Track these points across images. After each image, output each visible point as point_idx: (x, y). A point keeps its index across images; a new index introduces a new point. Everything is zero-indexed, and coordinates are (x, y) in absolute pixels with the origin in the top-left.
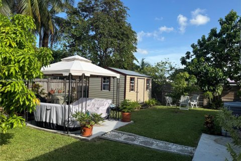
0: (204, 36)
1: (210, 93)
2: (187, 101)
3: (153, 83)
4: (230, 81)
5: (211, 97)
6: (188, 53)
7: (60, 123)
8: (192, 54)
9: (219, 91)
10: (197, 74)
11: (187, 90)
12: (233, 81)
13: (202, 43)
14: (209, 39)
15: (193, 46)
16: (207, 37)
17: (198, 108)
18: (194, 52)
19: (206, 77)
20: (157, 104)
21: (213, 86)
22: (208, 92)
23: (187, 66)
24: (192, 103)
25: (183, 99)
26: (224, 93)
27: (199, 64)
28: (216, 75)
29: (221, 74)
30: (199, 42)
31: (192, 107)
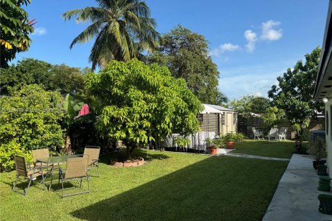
0: (290, 69)
1: (298, 126)
2: (275, 134)
3: (239, 117)
4: (318, 113)
5: (299, 129)
6: (274, 87)
7: (191, 147)
8: (278, 87)
9: (307, 123)
10: (284, 107)
11: (277, 123)
12: (321, 113)
13: (288, 76)
14: (295, 72)
15: (279, 79)
16: (292, 70)
17: (285, 140)
18: (280, 85)
19: (294, 110)
20: (244, 138)
21: (300, 118)
22: (296, 125)
23: (274, 99)
24: (280, 135)
25: (272, 132)
26: (312, 125)
27: (287, 98)
28: (303, 108)
29: (307, 107)
30: (285, 75)
31: (281, 140)
